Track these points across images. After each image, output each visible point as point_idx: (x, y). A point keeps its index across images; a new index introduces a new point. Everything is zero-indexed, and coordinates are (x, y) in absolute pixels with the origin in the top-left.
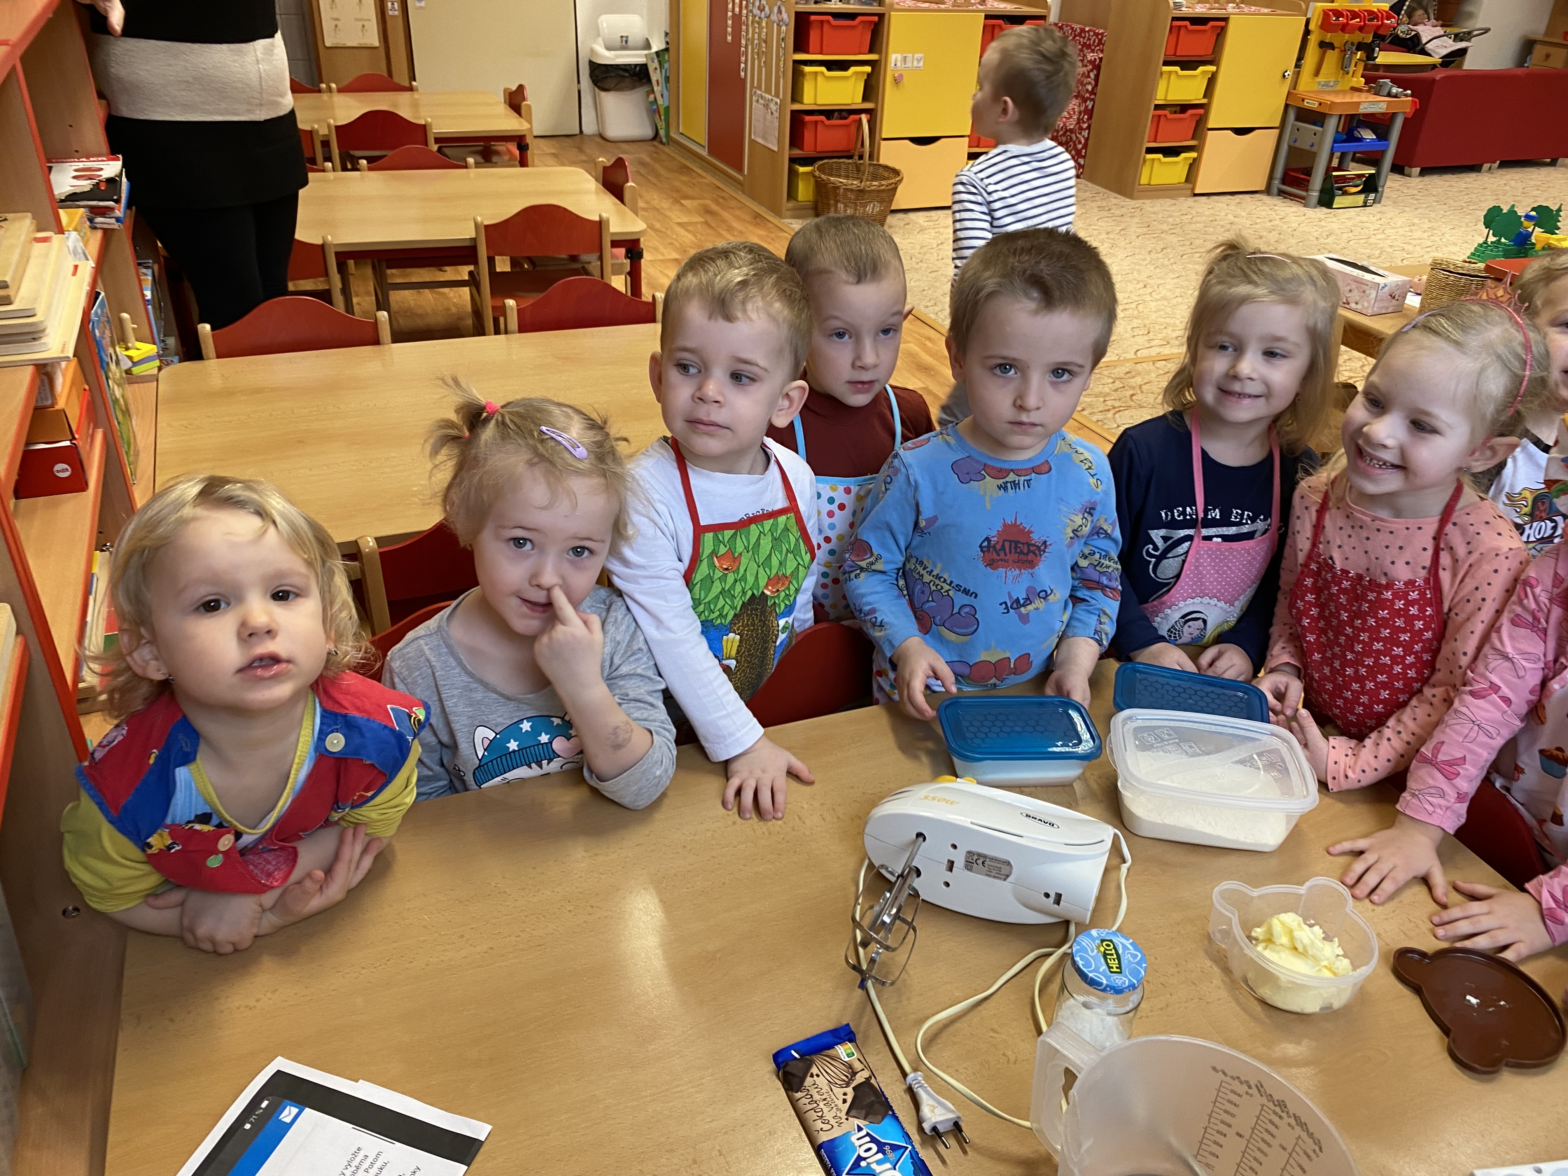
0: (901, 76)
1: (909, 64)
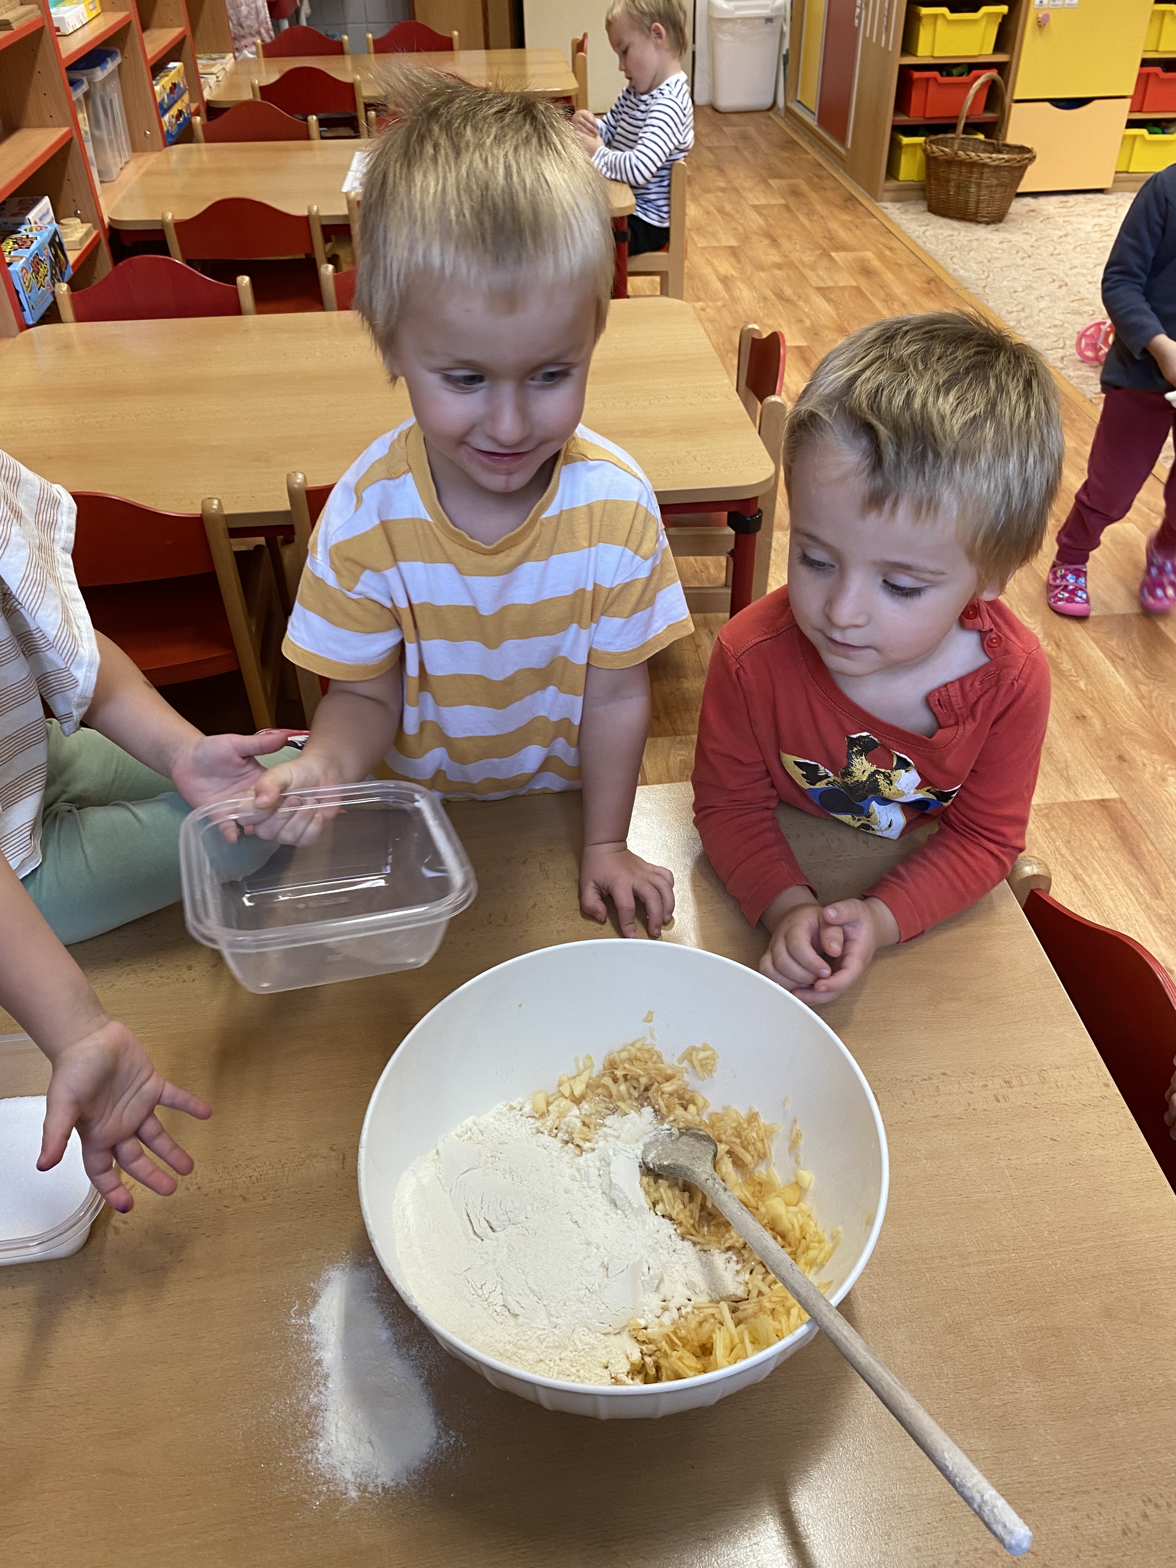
0: (1047, 17)
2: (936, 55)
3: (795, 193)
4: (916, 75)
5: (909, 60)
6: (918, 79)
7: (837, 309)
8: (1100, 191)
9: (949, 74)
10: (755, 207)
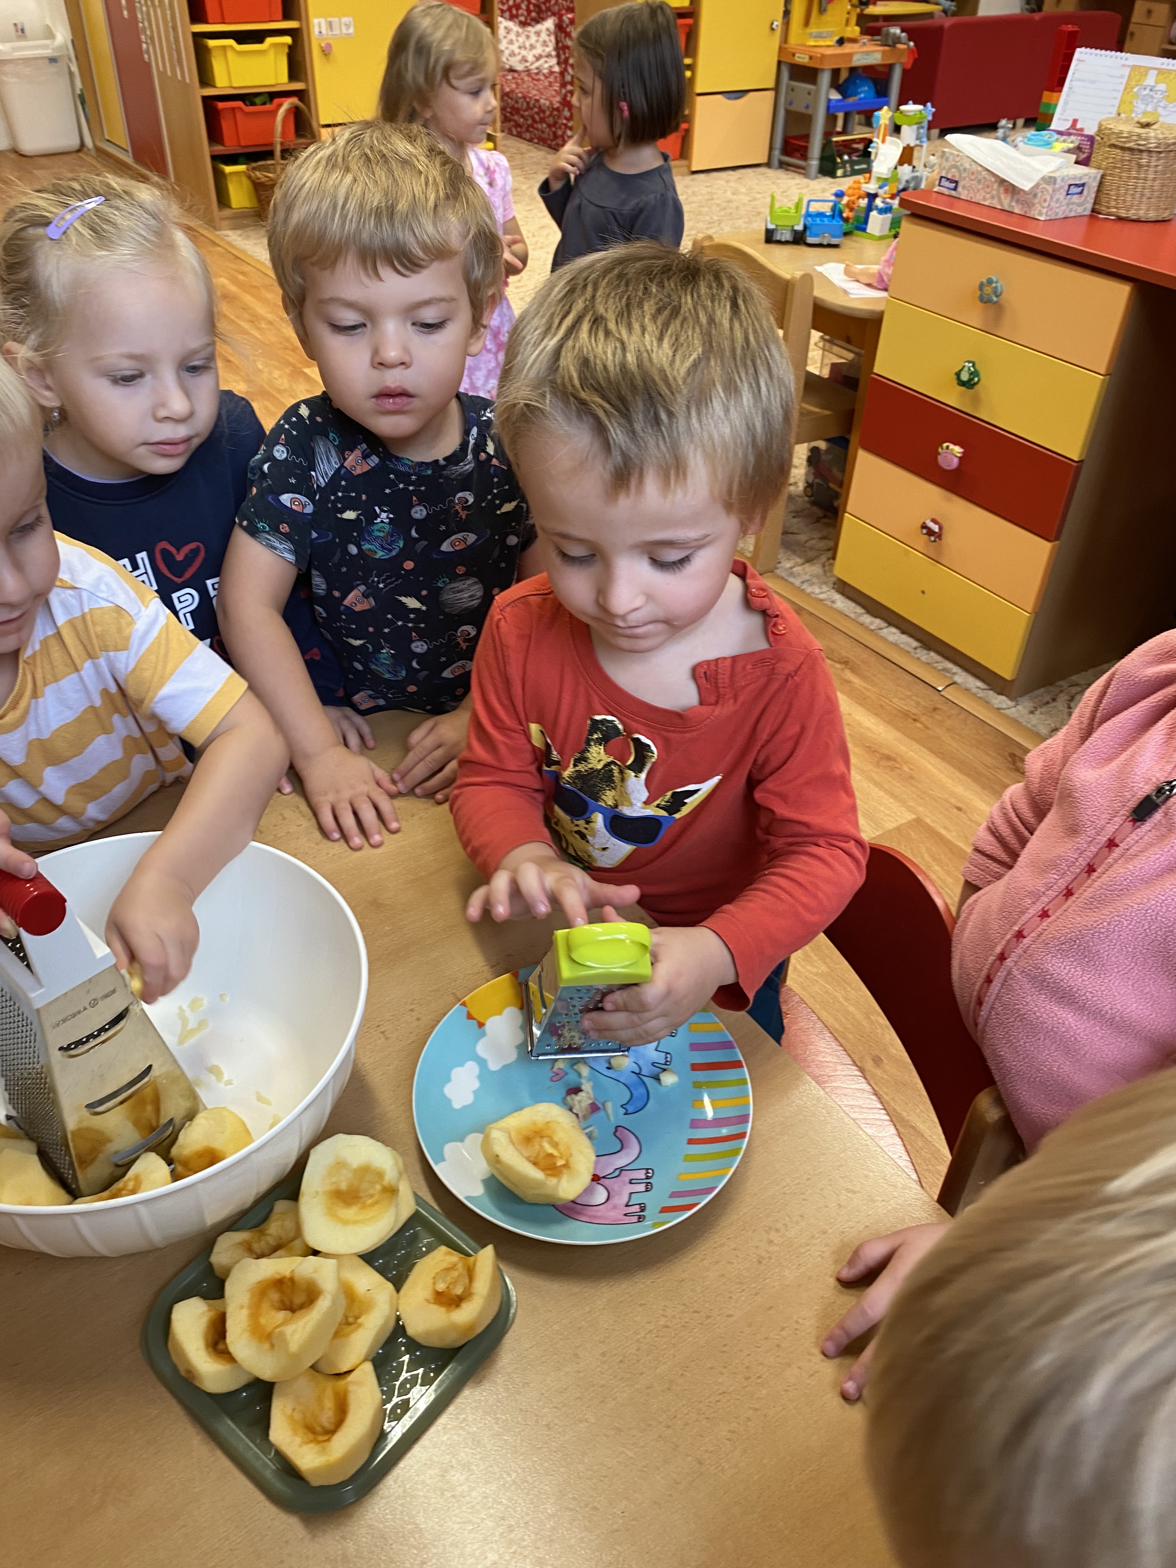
0: (329, 46)
1: (336, 32)
2: (235, 85)
4: (221, 105)
5: (209, 92)
6: (223, 109)
9: (253, 104)
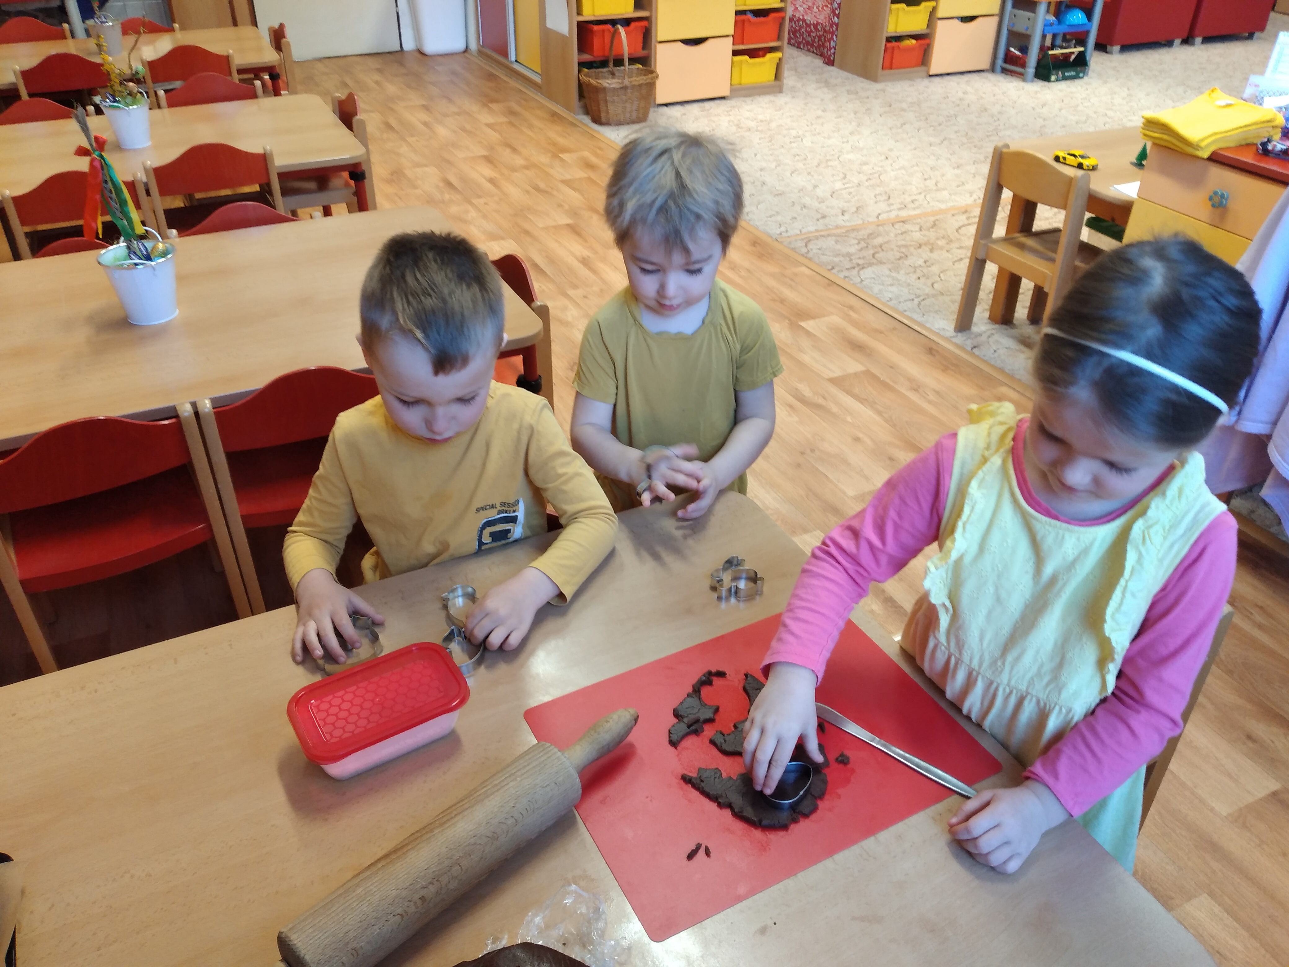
2: (596, 14)
3: (512, 113)
4: (590, 27)
5: (582, 18)
6: (591, 31)
7: (583, 195)
8: (723, 98)
10: (488, 125)
